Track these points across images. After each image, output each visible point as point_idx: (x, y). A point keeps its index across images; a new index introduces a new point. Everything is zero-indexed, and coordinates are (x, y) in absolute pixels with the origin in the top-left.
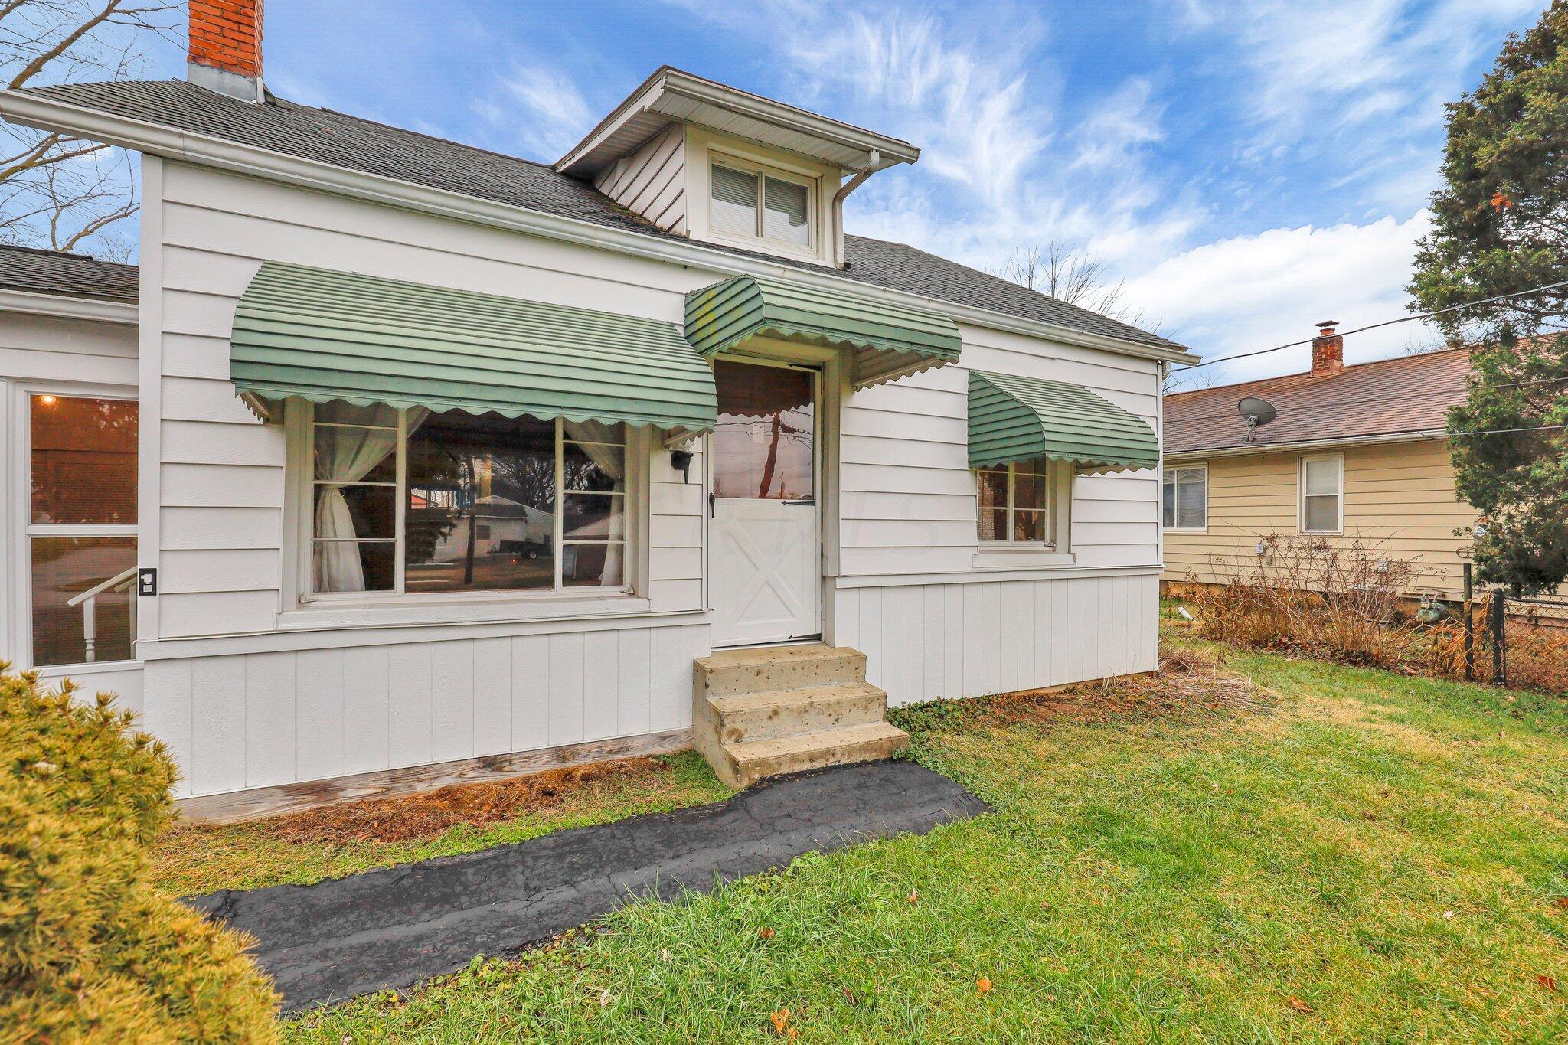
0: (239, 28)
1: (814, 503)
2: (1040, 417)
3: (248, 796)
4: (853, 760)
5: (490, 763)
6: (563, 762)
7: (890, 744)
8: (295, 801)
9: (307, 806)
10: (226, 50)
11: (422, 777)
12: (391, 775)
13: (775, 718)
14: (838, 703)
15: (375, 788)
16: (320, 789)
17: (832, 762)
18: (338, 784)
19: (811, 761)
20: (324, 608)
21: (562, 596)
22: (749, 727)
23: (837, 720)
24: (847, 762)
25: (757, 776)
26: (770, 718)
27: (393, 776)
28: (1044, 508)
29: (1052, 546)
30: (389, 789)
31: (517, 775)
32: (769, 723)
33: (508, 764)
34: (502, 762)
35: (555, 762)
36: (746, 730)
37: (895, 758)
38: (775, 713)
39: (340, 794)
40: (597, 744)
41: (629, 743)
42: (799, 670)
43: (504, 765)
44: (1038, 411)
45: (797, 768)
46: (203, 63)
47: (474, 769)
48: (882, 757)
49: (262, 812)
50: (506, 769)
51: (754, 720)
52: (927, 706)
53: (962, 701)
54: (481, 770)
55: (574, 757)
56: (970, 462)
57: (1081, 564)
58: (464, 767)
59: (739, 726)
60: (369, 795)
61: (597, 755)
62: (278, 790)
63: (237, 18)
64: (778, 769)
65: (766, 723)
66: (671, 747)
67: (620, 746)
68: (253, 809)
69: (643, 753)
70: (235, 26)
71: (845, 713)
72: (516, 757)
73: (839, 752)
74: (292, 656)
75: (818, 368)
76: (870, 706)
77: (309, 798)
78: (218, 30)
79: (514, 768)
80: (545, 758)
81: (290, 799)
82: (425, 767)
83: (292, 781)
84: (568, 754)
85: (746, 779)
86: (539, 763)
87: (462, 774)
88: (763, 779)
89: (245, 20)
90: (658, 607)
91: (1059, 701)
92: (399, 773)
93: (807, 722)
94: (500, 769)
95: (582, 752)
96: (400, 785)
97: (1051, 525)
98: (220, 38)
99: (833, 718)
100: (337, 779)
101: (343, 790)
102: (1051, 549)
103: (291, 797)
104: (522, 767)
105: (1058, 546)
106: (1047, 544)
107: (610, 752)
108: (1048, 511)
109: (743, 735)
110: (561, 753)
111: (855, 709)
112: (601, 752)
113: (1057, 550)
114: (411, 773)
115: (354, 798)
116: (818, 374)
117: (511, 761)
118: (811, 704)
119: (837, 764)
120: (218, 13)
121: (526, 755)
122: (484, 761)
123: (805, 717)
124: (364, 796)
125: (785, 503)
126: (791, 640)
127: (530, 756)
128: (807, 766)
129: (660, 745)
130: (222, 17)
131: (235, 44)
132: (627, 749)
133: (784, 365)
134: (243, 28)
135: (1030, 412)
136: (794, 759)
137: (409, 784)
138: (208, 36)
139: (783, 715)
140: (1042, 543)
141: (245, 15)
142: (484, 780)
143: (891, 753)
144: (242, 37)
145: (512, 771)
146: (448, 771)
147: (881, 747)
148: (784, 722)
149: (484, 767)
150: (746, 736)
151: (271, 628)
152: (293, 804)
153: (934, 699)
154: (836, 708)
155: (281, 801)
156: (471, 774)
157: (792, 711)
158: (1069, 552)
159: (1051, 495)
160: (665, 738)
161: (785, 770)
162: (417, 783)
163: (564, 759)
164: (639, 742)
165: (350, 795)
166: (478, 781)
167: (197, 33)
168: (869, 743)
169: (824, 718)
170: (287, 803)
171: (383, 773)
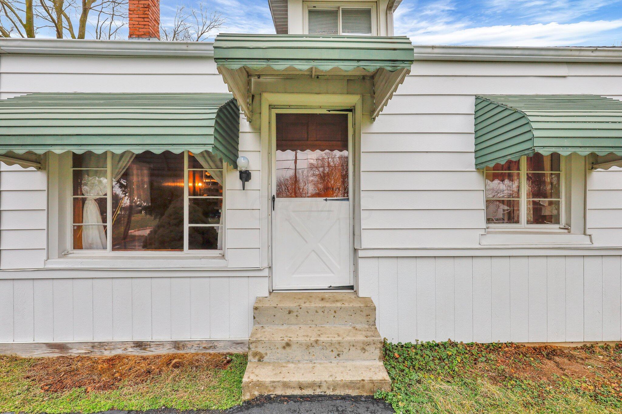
0: (144, 20)
1: (348, 200)
2: (529, 118)
3: (33, 346)
4: (338, 392)
5: (139, 345)
6: (178, 350)
7: (371, 385)
8: (51, 351)
9: (56, 355)
10: (140, 30)
11: (106, 348)
12: (92, 345)
13: (287, 348)
14: (339, 343)
15: (85, 350)
16: (62, 347)
17: (318, 392)
18: (69, 346)
19: (301, 388)
20: (77, 258)
21: (188, 255)
22: (269, 352)
23: (338, 355)
24: (332, 393)
25: (257, 393)
26: (284, 348)
27: (93, 345)
28: (559, 198)
29: (567, 228)
30: (92, 352)
31: (153, 354)
32: (284, 351)
33: (149, 347)
34: (145, 345)
35: (173, 349)
36: (266, 354)
37: (375, 397)
38: (288, 345)
39: (70, 351)
40: (197, 342)
41: (216, 344)
42: (320, 312)
43: (147, 347)
44: (528, 114)
45: (289, 392)
46: (133, 37)
47: (132, 347)
48: (365, 394)
49: (38, 354)
50: (148, 349)
51: (271, 348)
52: (438, 345)
53: (471, 345)
54: (135, 348)
55: (184, 348)
56: (476, 165)
57: (597, 244)
58: (127, 345)
59: (260, 350)
60: (82, 353)
61: (197, 348)
62: (44, 345)
63: (143, 16)
64: (273, 391)
65: (280, 350)
66: (242, 350)
67: (210, 345)
68: (35, 352)
69: (225, 351)
70: (142, 20)
71: (346, 351)
72: (152, 343)
73: (324, 385)
74: (51, 281)
75: (350, 110)
76: (367, 348)
77: (57, 350)
78: (137, 23)
79: (152, 349)
80: (168, 346)
81: (49, 350)
82: (108, 343)
83: (50, 341)
84: (180, 346)
85: (248, 394)
86: (165, 349)
87: (126, 349)
88: (261, 396)
89: (146, 16)
90: (232, 265)
91: (571, 357)
92: (96, 344)
93: (314, 353)
94: (145, 349)
95: (189, 346)
96: (96, 350)
97: (566, 211)
98: (138, 26)
99: (335, 353)
100: (68, 343)
101: (71, 349)
102: (566, 231)
103: (50, 349)
104: (156, 349)
105: (573, 229)
106: (562, 226)
107: (205, 348)
108: (563, 201)
109: (264, 357)
110: (177, 345)
111: (354, 348)
112: (199, 347)
113: (572, 230)
114: (101, 345)
115: (76, 354)
116: (350, 114)
117: (150, 345)
118: (317, 341)
119: (323, 394)
120: (137, 16)
121: (158, 343)
122: (137, 343)
123: (311, 350)
124: (80, 353)
125: (326, 200)
126: (330, 288)
127: (160, 344)
128: (297, 392)
129: (235, 348)
130: (139, 17)
131: (143, 26)
132: (215, 347)
133: (325, 112)
134: (146, 20)
135: (521, 116)
136: (286, 385)
137: (101, 350)
138: (135, 26)
139: (294, 347)
140: (557, 226)
141: (146, 14)
142: (137, 354)
143: (374, 392)
144: (145, 23)
145: (151, 351)
146: (119, 346)
147: (363, 386)
148: (295, 352)
149: (136, 347)
150: (266, 357)
151: (41, 266)
152: (51, 353)
153: (445, 340)
154: (337, 346)
155: (46, 350)
156: (130, 350)
157: (301, 344)
158: (585, 234)
159: (566, 187)
160: (238, 344)
161: (279, 392)
162: (104, 351)
163: (178, 348)
164: (222, 344)
165: (74, 352)
166: (134, 354)
167: (132, 26)
168: (352, 382)
169: (328, 352)
170: (48, 351)
171: (89, 344)
